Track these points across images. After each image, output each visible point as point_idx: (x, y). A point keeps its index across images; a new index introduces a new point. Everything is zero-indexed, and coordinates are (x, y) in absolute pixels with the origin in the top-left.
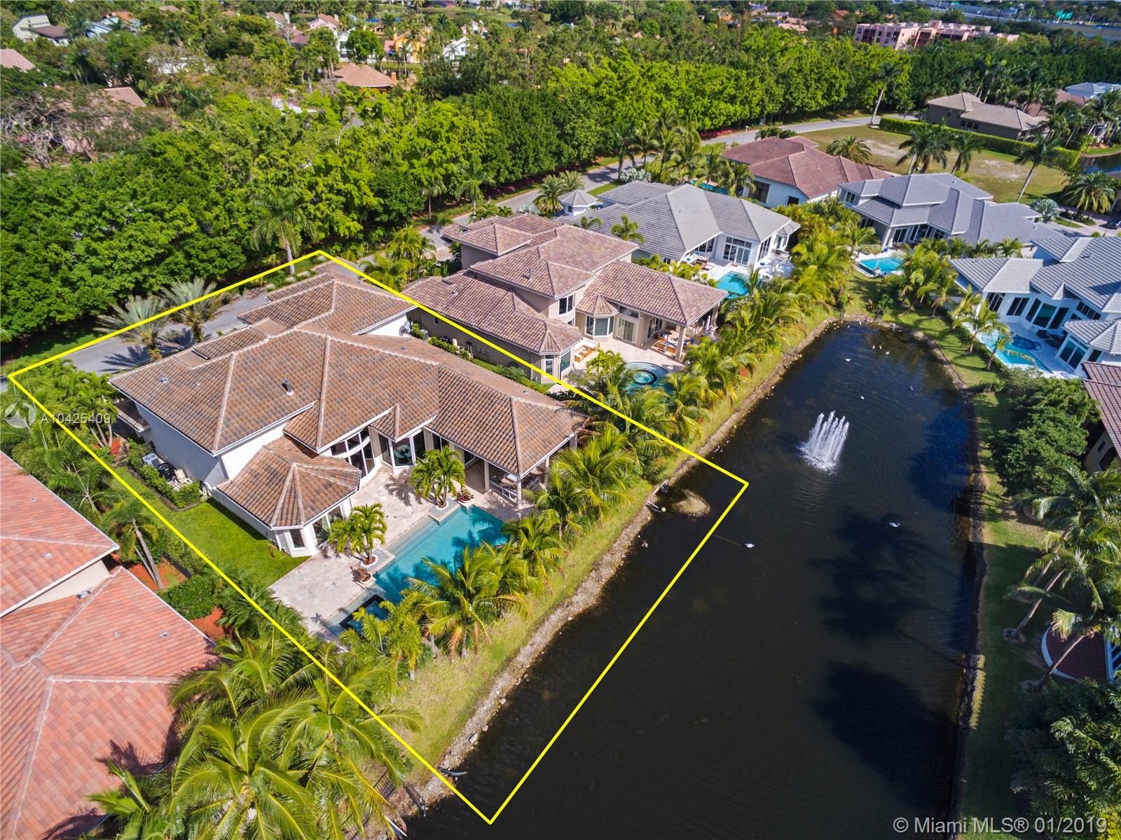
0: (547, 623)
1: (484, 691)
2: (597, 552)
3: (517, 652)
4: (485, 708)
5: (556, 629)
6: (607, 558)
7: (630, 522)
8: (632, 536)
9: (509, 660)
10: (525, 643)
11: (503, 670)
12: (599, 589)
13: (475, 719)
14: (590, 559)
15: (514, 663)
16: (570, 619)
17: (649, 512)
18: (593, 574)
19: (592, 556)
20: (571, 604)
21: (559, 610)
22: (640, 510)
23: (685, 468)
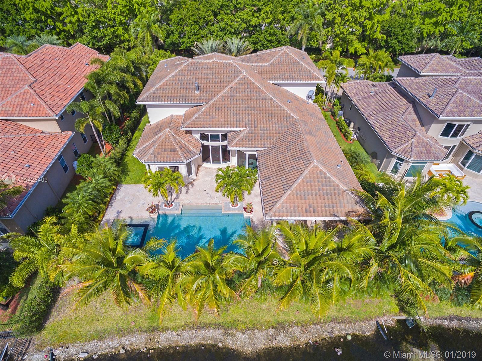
0: (203, 331)
1: (122, 333)
2: (292, 318)
3: (166, 330)
4: (110, 343)
5: (204, 342)
6: (296, 330)
7: (346, 321)
8: (337, 333)
9: (156, 330)
10: (176, 329)
11: (145, 331)
12: (263, 347)
13: (99, 343)
14: (282, 318)
15: (156, 334)
16: (220, 345)
17: (373, 329)
18: (272, 331)
19: (286, 318)
20: (233, 336)
21: (220, 331)
22: (366, 320)
23: (455, 324)
